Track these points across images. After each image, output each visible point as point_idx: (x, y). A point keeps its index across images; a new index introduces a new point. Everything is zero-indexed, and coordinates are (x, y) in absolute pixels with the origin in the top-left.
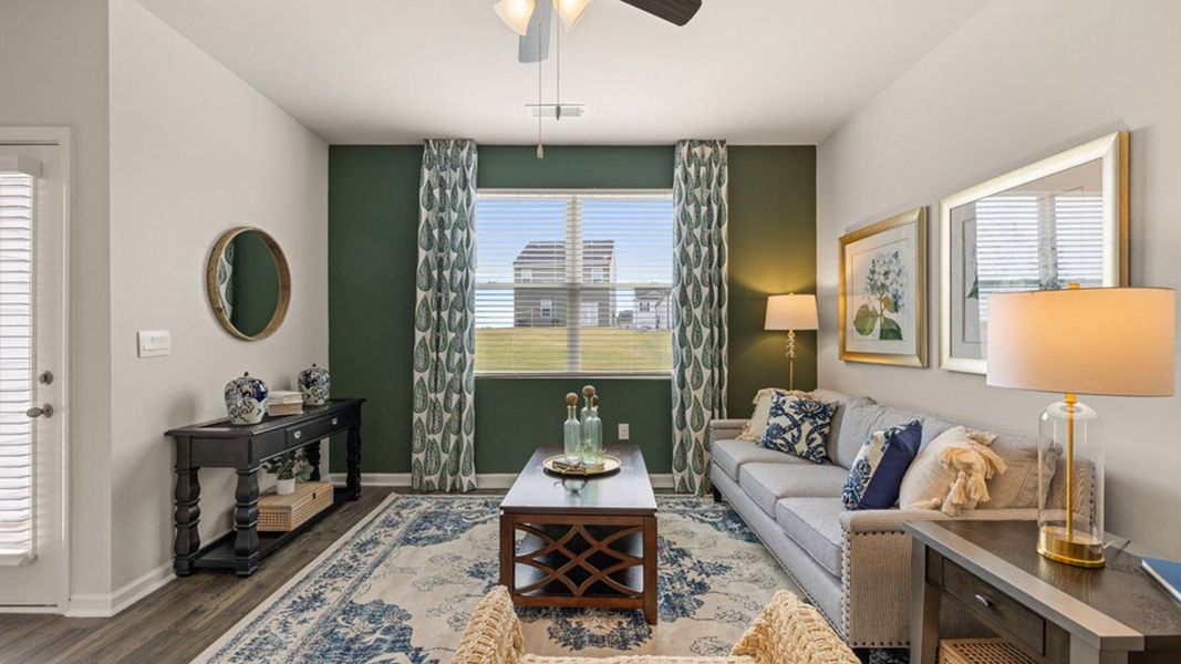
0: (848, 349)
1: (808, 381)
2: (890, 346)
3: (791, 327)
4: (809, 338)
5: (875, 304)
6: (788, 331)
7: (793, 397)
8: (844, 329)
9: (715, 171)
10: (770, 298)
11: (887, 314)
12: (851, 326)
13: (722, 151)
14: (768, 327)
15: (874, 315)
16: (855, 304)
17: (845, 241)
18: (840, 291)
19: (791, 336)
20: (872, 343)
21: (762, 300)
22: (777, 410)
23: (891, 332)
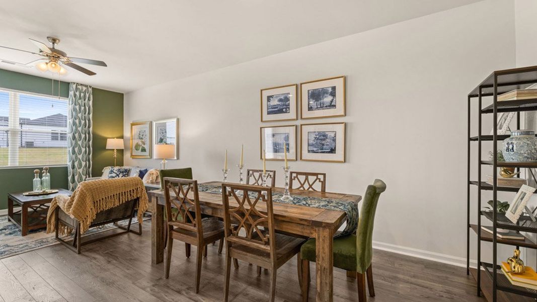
0: (133, 154)
1: (121, 163)
2: (144, 153)
3: (115, 149)
4: (121, 152)
5: (140, 143)
6: (114, 150)
7: (116, 168)
8: (132, 149)
9: (87, 95)
10: (108, 139)
11: (143, 145)
12: (134, 148)
13: (90, 90)
14: (107, 148)
15: (140, 146)
16: (135, 142)
17: (132, 125)
18: (131, 138)
19: (115, 151)
20: (139, 153)
21: (105, 139)
22: (112, 172)
23: (144, 150)
